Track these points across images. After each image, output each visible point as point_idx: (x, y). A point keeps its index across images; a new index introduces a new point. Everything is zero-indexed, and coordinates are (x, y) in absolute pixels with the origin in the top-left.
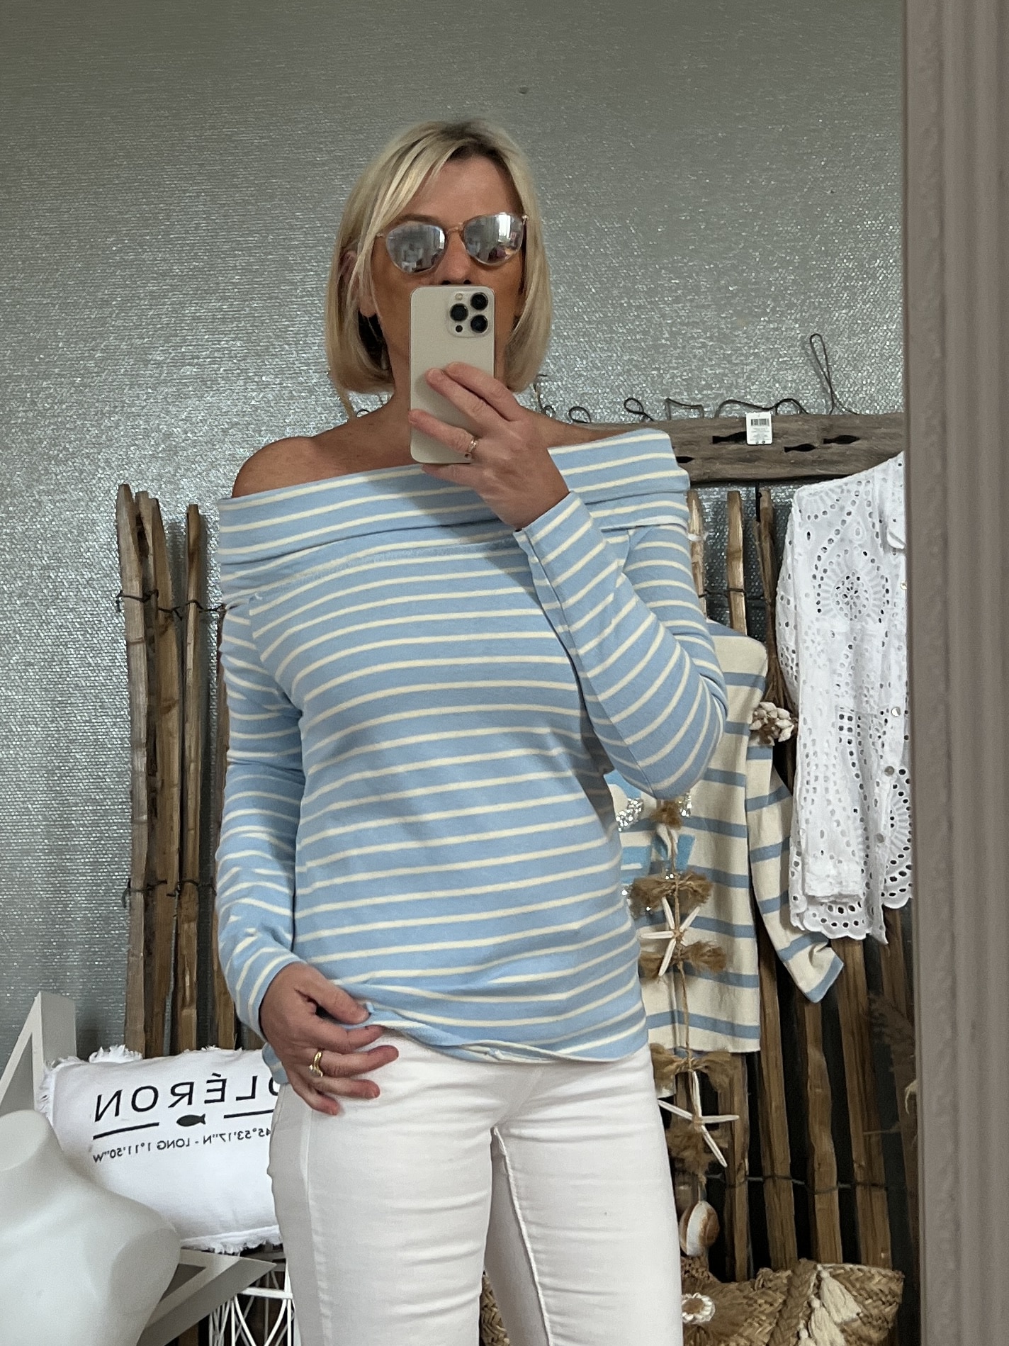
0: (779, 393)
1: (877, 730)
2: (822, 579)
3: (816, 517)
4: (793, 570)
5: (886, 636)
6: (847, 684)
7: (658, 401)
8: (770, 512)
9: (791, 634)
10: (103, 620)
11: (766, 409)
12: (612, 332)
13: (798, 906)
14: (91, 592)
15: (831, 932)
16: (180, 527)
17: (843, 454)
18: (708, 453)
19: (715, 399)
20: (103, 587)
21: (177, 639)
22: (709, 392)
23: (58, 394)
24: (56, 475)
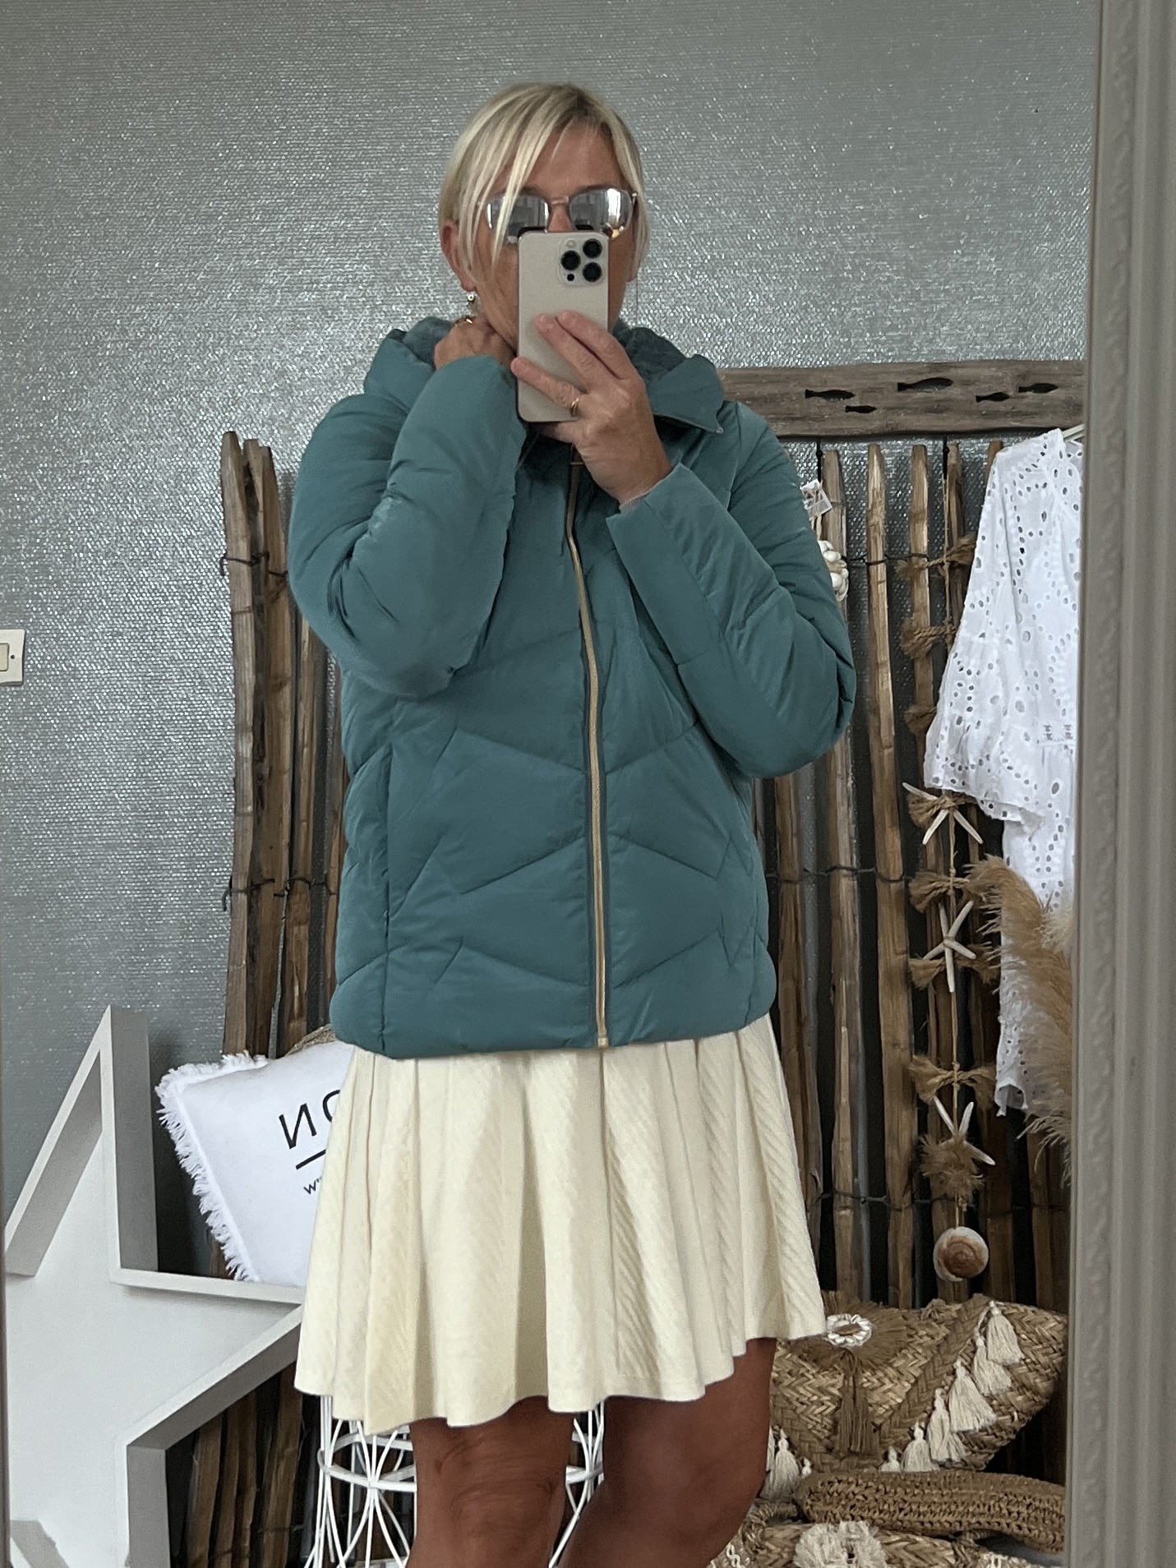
8: (959, 470)
10: (204, 583)
12: (788, 262)
14: (191, 552)
17: (1039, 405)
18: (892, 402)
19: (901, 341)
20: (203, 546)
22: (895, 334)
23: (154, 321)
24: (150, 417)
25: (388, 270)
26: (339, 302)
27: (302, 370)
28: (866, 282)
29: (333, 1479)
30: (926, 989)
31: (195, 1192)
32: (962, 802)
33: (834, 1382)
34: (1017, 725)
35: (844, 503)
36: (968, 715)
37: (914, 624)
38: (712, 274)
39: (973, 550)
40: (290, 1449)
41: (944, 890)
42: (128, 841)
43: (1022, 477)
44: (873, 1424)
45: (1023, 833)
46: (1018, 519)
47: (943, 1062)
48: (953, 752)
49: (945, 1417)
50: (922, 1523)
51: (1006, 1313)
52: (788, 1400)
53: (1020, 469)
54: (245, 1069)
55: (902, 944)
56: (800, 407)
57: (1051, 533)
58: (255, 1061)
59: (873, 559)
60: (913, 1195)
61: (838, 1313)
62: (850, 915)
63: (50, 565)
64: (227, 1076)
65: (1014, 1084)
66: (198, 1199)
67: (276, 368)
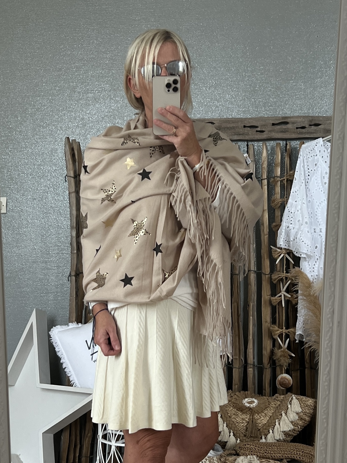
8: (290, 150)
10: (60, 184)
12: (239, 84)
14: (56, 174)
17: (315, 131)
18: (270, 129)
20: (60, 172)
22: (272, 108)
23: (43, 103)
24: (43, 132)
25: (115, 87)
26: (100, 97)
27: (89, 118)
28: (263, 91)
29: (102, 443)
30: (276, 306)
31: (61, 362)
32: (288, 251)
33: (247, 417)
34: (305, 228)
35: (255, 161)
36: (291, 225)
37: (275, 198)
38: (215, 88)
39: (294, 175)
40: (89, 435)
41: (282, 277)
42: (39, 261)
43: (309, 153)
44: (258, 429)
45: (306, 261)
46: (308, 165)
47: (280, 327)
48: (286, 236)
49: (279, 427)
50: (272, 456)
51: (297, 398)
52: (233, 422)
53: (309, 150)
54: (75, 327)
55: (269, 293)
56: (242, 131)
57: (318, 170)
58: (78, 325)
59: (263, 178)
60: (270, 364)
61: (248, 398)
62: (254, 285)
63: (13, 178)
64: (70, 329)
65: (301, 333)
66: (62, 364)
67: (81, 117)
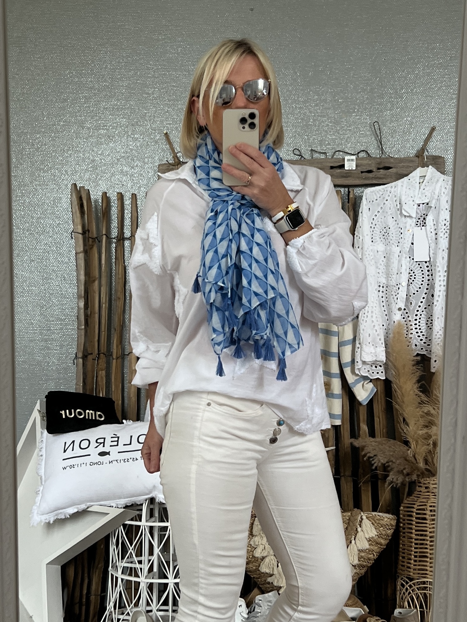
0: (360, 148)
1: (395, 292)
2: (374, 228)
3: (373, 201)
4: (362, 225)
5: (400, 252)
6: (383, 272)
7: (307, 150)
8: (353, 199)
9: (360, 251)
10: (65, 241)
11: (353, 155)
12: (288, 118)
13: (359, 365)
14: (59, 229)
15: (372, 376)
16: (98, 202)
17: (385, 175)
19: (332, 149)
20: (64, 227)
21: (98, 252)
22: (329, 147)
23: (44, 141)
24: (43, 177)
25: (133, 121)
26: (114, 134)
27: (101, 160)
28: (318, 126)
40: (100, 565)
42: (38, 339)
51: (368, 517)
67: (91, 159)
